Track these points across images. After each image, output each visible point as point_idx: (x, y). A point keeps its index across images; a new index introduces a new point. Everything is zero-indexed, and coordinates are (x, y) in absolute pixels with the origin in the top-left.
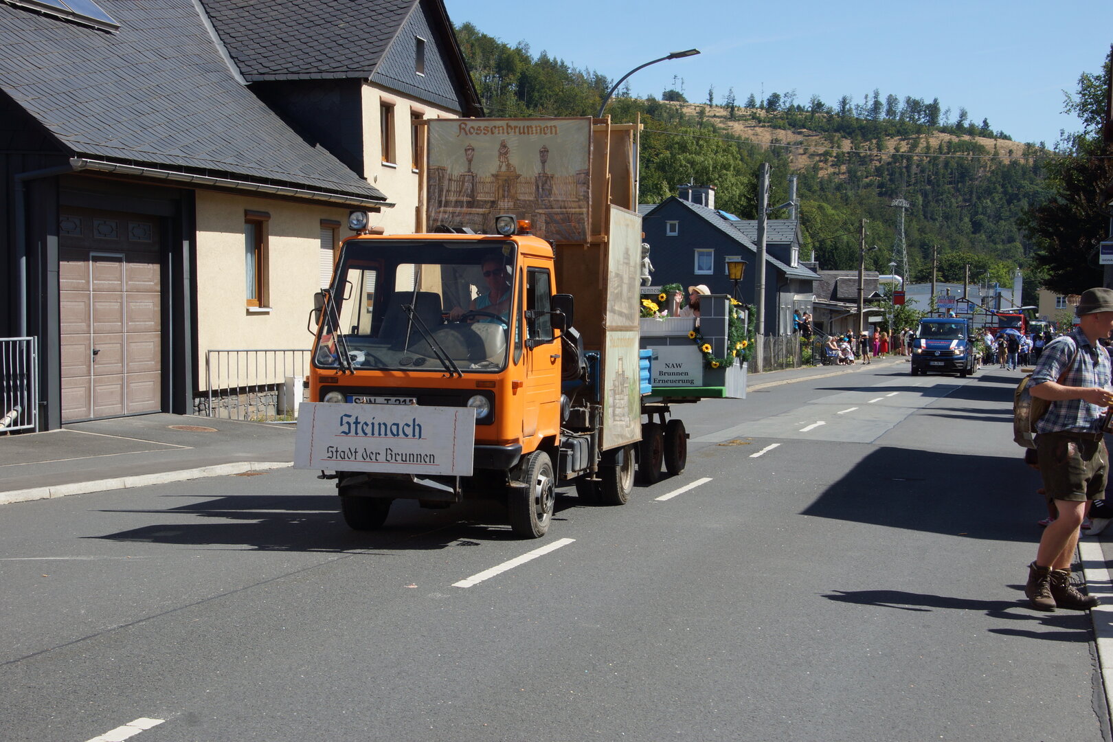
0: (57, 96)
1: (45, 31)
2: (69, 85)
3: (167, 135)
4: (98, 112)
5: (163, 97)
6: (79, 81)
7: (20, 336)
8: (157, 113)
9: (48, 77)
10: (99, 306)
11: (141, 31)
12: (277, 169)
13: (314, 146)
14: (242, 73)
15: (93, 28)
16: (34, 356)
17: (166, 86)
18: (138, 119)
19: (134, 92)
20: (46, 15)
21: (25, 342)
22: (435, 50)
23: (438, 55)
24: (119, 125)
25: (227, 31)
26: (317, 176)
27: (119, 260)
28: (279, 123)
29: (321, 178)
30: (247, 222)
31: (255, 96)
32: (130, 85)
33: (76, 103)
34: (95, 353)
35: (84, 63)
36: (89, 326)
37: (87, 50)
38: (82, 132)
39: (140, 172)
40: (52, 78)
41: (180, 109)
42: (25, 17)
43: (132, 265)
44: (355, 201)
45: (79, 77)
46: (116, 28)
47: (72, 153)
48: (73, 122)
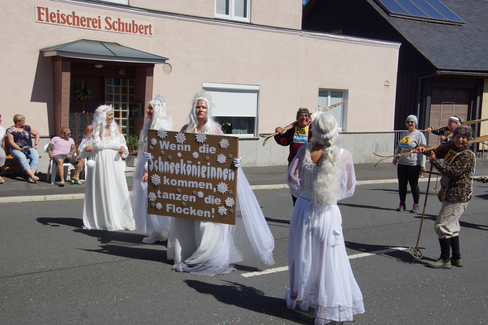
1: (438, 29)
2: (441, 46)
3: (475, 60)
4: (450, 54)
5: (477, 46)
6: (446, 45)
8: (474, 53)
9: (434, 44)
10: (444, 120)
11: (475, 23)
15: (455, 25)
17: (480, 42)
18: (466, 55)
19: (466, 45)
20: (439, 23)
24: (457, 58)
27: (453, 104)
32: (464, 43)
33: (442, 52)
35: (449, 38)
37: (451, 33)
38: (443, 62)
39: (461, 74)
40: (436, 44)
41: (483, 50)
42: (431, 25)
45: (446, 43)
46: (464, 23)
47: (438, 69)
48: (440, 58)
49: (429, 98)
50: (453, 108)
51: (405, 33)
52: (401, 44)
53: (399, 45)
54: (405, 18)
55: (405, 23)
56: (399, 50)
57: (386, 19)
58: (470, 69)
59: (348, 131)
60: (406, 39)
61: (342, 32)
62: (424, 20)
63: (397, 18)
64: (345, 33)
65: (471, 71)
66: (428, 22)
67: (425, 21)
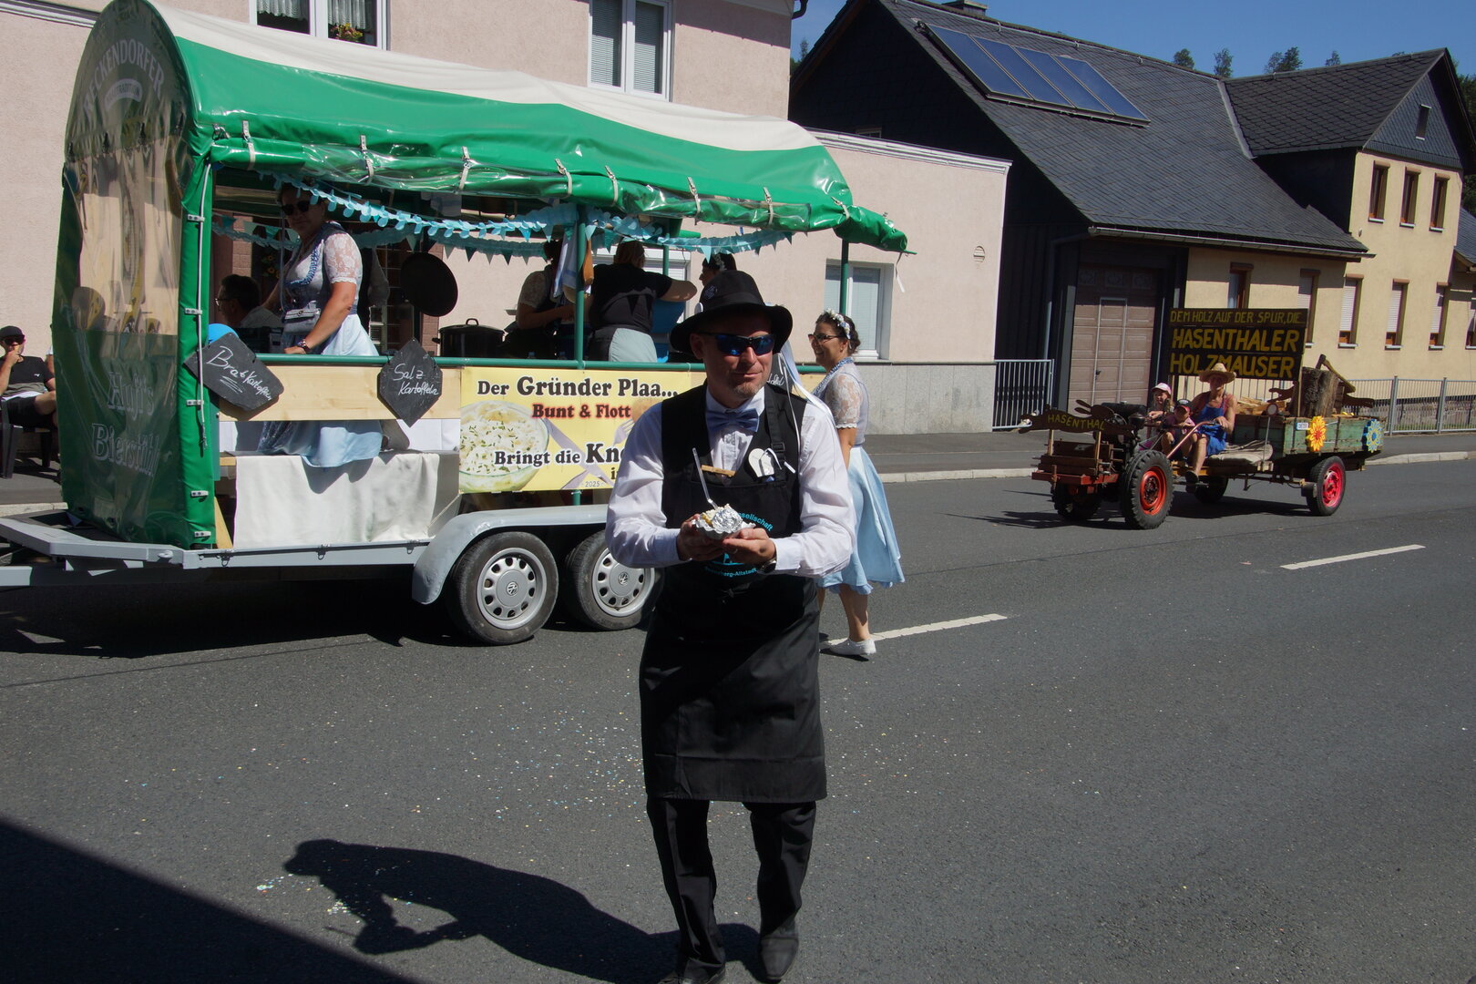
0: (1088, 181)
1: (1092, 131)
2: (1098, 170)
3: (1169, 205)
4: (1117, 190)
5: (1174, 175)
6: (1108, 168)
7: (1043, 359)
8: (1167, 189)
9: (1083, 165)
10: (1104, 337)
11: (1168, 123)
12: (1263, 228)
13: (1304, 206)
14: (1251, 149)
15: (1129, 125)
16: (1051, 373)
17: (1180, 166)
18: (1150, 193)
19: (1152, 172)
20: (1094, 119)
21: (1045, 364)
22: (1441, 115)
23: (1443, 120)
24: (1132, 199)
25: (1246, 115)
26: (1301, 233)
27: (1123, 304)
28: (1275, 188)
29: (1304, 234)
30: (1232, 272)
31: (1258, 167)
32: (1148, 167)
33: (1100, 184)
34: (1098, 373)
35: (1116, 154)
36: (1095, 353)
37: (1120, 143)
38: (1102, 207)
39: (1140, 236)
40: (1088, 168)
41: (1187, 183)
42: (1077, 122)
43: (1132, 307)
44: (1335, 253)
45: (1109, 165)
46: (1147, 123)
47: (1091, 223)
48: (1096, 199)
49: (1071, 290)
50: (1123, 312)
51: (1021, 138)
52: (1011, 164)
53: (1007, 165)
54: (1022, 105)
55: (1021, 116)
56: (1006, 177)
57: (980, 104)
58: (1158, 226)
59: (892, 359)
60: (1023, 152)
61: (880, 132)
62: (1062, 111)
63: (1004, 105)
64: (889, 135)
65: (1162, 230)
66: (1072, 116)
67: (1063, 113)
